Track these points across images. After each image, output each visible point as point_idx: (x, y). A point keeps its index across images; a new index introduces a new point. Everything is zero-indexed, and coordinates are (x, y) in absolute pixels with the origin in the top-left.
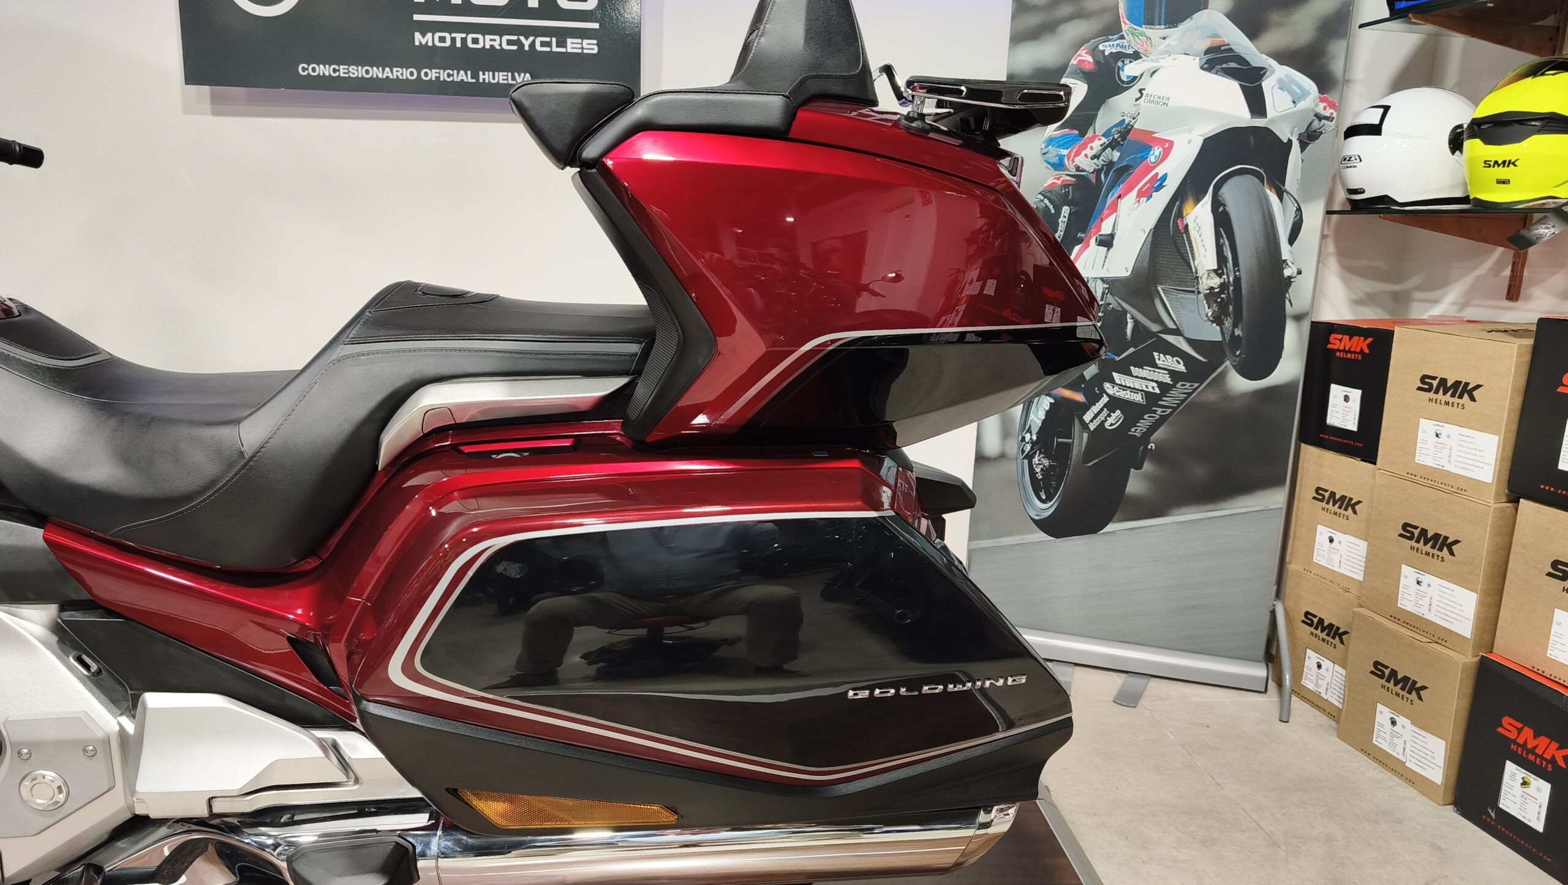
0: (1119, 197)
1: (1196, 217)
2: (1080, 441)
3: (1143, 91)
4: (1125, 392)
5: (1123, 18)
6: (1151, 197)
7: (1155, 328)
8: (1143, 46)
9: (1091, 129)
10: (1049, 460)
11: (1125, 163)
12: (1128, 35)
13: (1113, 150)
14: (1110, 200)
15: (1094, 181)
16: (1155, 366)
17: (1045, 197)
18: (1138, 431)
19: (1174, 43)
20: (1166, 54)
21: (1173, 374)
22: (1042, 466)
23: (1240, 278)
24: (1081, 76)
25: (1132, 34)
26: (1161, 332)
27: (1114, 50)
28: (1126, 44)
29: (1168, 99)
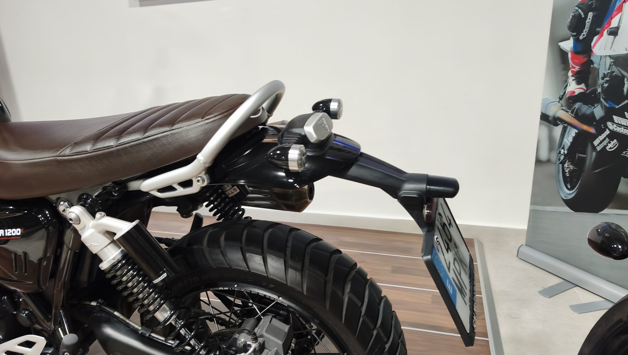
2: (591, 157)
4: (620, 128)
10: (573, 166)
14: (618, 4)
17: (579, 8)
22: (569, 169)
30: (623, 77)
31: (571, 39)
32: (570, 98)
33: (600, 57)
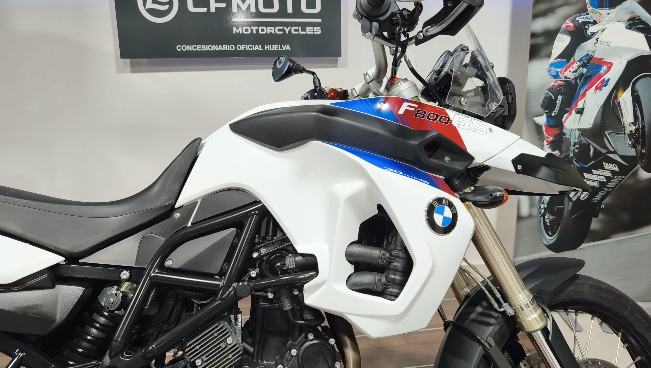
0: (586, 90)
1: (624, 98)
2: (568, 206)
3: (598, 40)
4: (590, 182)
5: (588, 5)
6: (602, 89)
7: (604, 151)
8: (598, 18)
9: (572, 59)
10: (553, 216)
11: (589, 74)
12: (591, 13)
13: (583, 68)
14: (582, 92)
15: (573, 82)
16: (604, 169)
17: (550, 91)
18: (596, 200)
19: (613, 16)
20: (609, 21)
21: (613, 172)
22: (549, 219)
23: (645, 126)
24: (568, 33)
25: (593, 12)
26: (607, 153)
27: (584, 20)
28: (590, 17)
29: (610, 43)
30: (590, 144)
31: (545, 115)
33: (570, 130)
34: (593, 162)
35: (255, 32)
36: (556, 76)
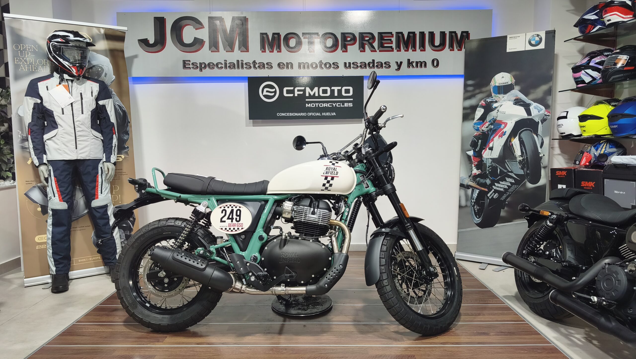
0: (494, 137)
1: (515, 142)
2: (487, 202)
3: (499, 111)
4: (499, 188)
5: (492, 93)
6: (502, 137)
7: (505, 171)
8: (498, 99)
9: (485, 120)
10: (479, 207)
12: (494, 97)
13: (491, 125)
14: (491, 138)
15: (487, 133)
16: (506, 181)
17: (474, 138)
18: (503, 199)
19: (506, 98)
21: (511, 183)
22: (477, 209)
23: (528, 157)
24: (482, 107)
26: (507, 172)
27: (490, 101)
28: (493, 99)
29: (505, 112)
30: (497, 167)
31: (472, 150)
32: (474, 176)
34: (500, 177)
35: (317, 106)
36: (478, 130)
